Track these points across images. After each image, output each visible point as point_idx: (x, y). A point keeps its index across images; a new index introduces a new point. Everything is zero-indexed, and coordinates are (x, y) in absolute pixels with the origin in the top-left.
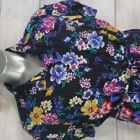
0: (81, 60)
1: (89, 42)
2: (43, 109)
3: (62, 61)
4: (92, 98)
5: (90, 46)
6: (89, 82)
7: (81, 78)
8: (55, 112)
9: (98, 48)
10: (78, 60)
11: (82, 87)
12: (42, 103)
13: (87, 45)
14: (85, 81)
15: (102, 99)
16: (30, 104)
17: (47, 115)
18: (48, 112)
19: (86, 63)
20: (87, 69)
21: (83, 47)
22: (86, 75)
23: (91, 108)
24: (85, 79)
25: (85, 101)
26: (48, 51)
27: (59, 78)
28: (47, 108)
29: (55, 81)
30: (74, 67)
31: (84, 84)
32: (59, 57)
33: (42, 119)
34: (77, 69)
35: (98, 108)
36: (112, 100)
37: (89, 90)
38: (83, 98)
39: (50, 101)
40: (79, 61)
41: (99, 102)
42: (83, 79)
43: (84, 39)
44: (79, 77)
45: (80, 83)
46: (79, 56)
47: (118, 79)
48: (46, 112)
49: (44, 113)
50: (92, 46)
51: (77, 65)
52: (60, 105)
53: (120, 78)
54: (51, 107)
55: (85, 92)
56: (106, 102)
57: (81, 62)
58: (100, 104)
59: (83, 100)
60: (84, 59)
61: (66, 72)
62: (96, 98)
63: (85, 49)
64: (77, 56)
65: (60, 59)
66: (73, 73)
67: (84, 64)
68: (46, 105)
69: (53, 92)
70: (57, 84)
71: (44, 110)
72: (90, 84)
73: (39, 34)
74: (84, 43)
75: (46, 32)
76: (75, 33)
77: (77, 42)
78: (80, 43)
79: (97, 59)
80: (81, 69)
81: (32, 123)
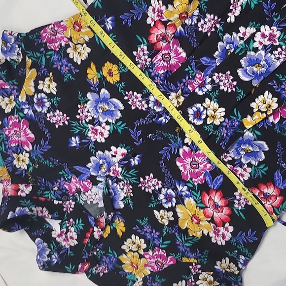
0: (116, 153)
2: (134, 252)
3: (93, 174)
4: (180, 200)
6: (154, 178)
7: (139, 180)
8: (155, 245)
10: (112, 157)
11: (151, 191)
13: (104, 125)
14: (146, 181)
15: (197, 193)
16: (110, 258)
17: (147, 256)
18: (145, 250)
19: (125, 151)
20: (134, 160)
21: (102, 134)
22: (142, 170)
23: (194, 216)
24: (144, 179)
25: (172, 209)
26: (61, 173)
28: (139, 247)
30: (115, 172)
31: (149, 187)
32: (84, 170)
33: (146, 266)
34: (121, 172)
35: (202, 211)
36: (212, 186)
37: (163, 189)
38: (166, 206)
39: (133, 236)
40: (115, 156)
41: (195, 200)
42: (142, 180)
43: (93, 122)
44: (134, 181)
45: (143, 188)
46: (110, 150)
48: (142, 252)
49: (141, 257)
50: (110, 121)
51: (117, 166)
52: (151, 232)
54: (143, 240)
55: (161, 197)
56: (206, 195)
57: (119, 157)
58: (201, 203)
59: (168, 210)
60: (119, 148)
61: (115, 185)
62: (185, 196)
64: (106, 152)
65: (88, 173)
67: (126, 157)
68: (134, 243)
69: (124, 223)
71: (137, 251)
72: (158, 181)
73: (19, 159)
74: (98, 127)
75: (26, 148)
76: (75, 124)
77: (90, 134)
78: (95, 132)
79: (135, 134)
80: (127, 167)
81: (138, 277)
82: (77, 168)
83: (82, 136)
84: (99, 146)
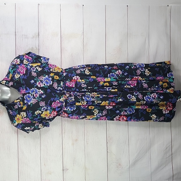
0: (40, 91)
1: (44, 82)
3: (30, 92)
4: (46, 110)
5: (44, 84)
7: (40, 101)
9: (49, 85)
10: (38, 92)
12: (21, 113)
13: (43, 84)
15: (52, 110)
17: (24, 119)
21: (40, 85)
22: (43, 100)
24: (42, 102)
25: (43, 112)
26: (23, 86)
27: (29, 101)
28: (24, 116)
29: (27, 103)
30: (36, 96)
32: (29, 90)
34: (38, 97)
36: (57, 110)
37: (44, 107)
38: (42, 110)
39: (25, 112)
41: (50, 111)
42: (41, 102)
43: (41, 81)
45: (40, 104)
47: (59, 101)
49: (22, 118)
50: (45, 84)
51: (38, 95)
52: (30, 114)
53: (60, 100)
54: (26, 115)
56: (54, 111)
57: (40, 93)
59: (41, 111)
60: (42, 91)
61: (33, 98)
62: (48, 110)
63: (42, 86)
64: (38, 90)
66: (36, 99)
67: (42, 94)
68: (23, 114)
69: (26, 108)
70: (28, 104)
71: (22, 116)
73: (17, 75)
74: (41, 83)
75: (21, 74)
76: (37, 78)
77: (38, 83)
78: (39, 84)
79: (49, 90)
80: (40, 96)
81: (16, 123)
82: (28, 88)
83: (35, 82)
84: (37, 87)
